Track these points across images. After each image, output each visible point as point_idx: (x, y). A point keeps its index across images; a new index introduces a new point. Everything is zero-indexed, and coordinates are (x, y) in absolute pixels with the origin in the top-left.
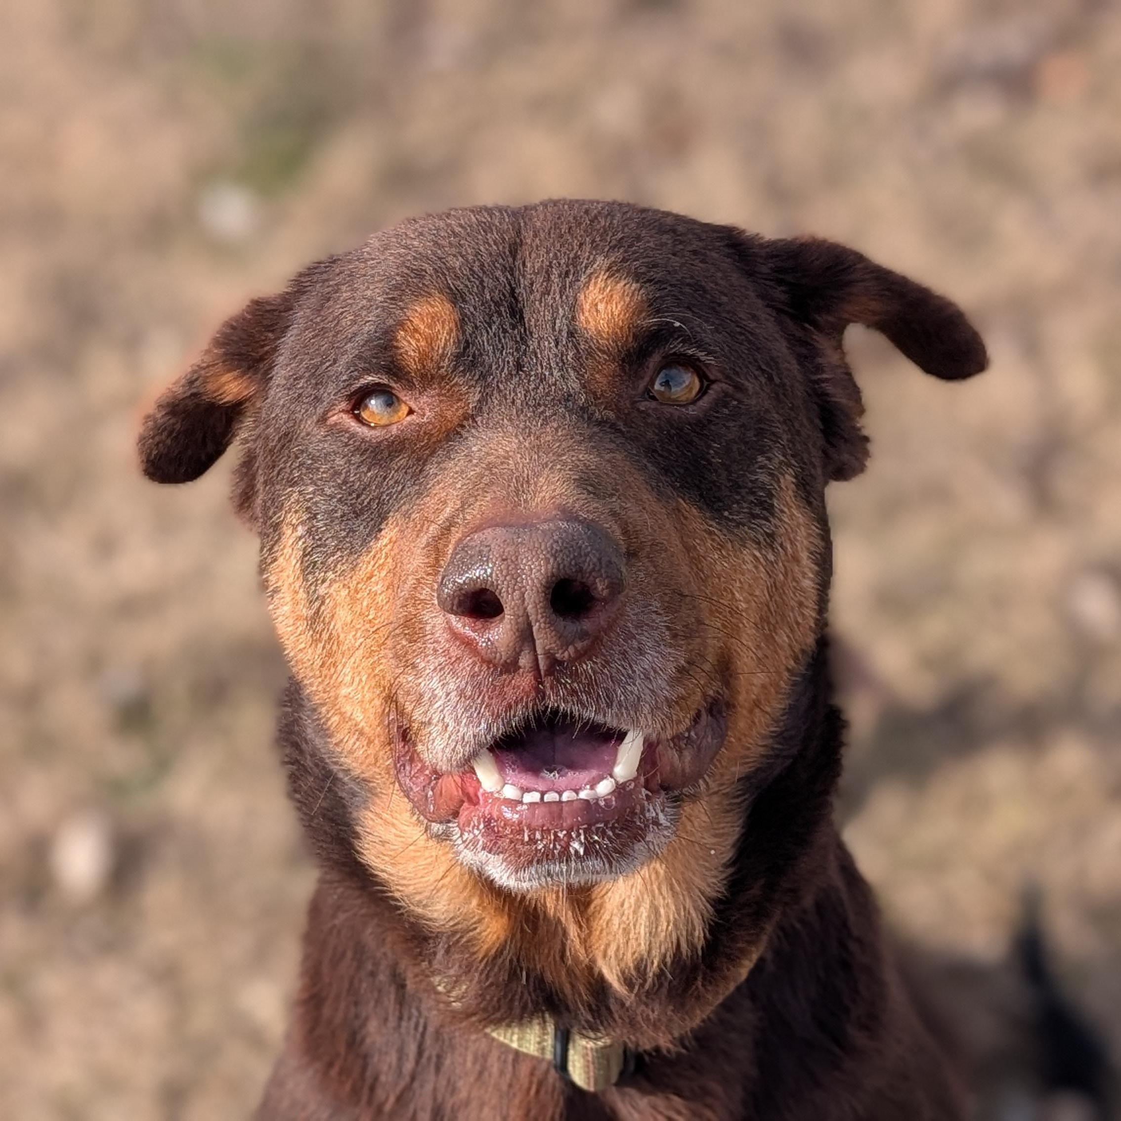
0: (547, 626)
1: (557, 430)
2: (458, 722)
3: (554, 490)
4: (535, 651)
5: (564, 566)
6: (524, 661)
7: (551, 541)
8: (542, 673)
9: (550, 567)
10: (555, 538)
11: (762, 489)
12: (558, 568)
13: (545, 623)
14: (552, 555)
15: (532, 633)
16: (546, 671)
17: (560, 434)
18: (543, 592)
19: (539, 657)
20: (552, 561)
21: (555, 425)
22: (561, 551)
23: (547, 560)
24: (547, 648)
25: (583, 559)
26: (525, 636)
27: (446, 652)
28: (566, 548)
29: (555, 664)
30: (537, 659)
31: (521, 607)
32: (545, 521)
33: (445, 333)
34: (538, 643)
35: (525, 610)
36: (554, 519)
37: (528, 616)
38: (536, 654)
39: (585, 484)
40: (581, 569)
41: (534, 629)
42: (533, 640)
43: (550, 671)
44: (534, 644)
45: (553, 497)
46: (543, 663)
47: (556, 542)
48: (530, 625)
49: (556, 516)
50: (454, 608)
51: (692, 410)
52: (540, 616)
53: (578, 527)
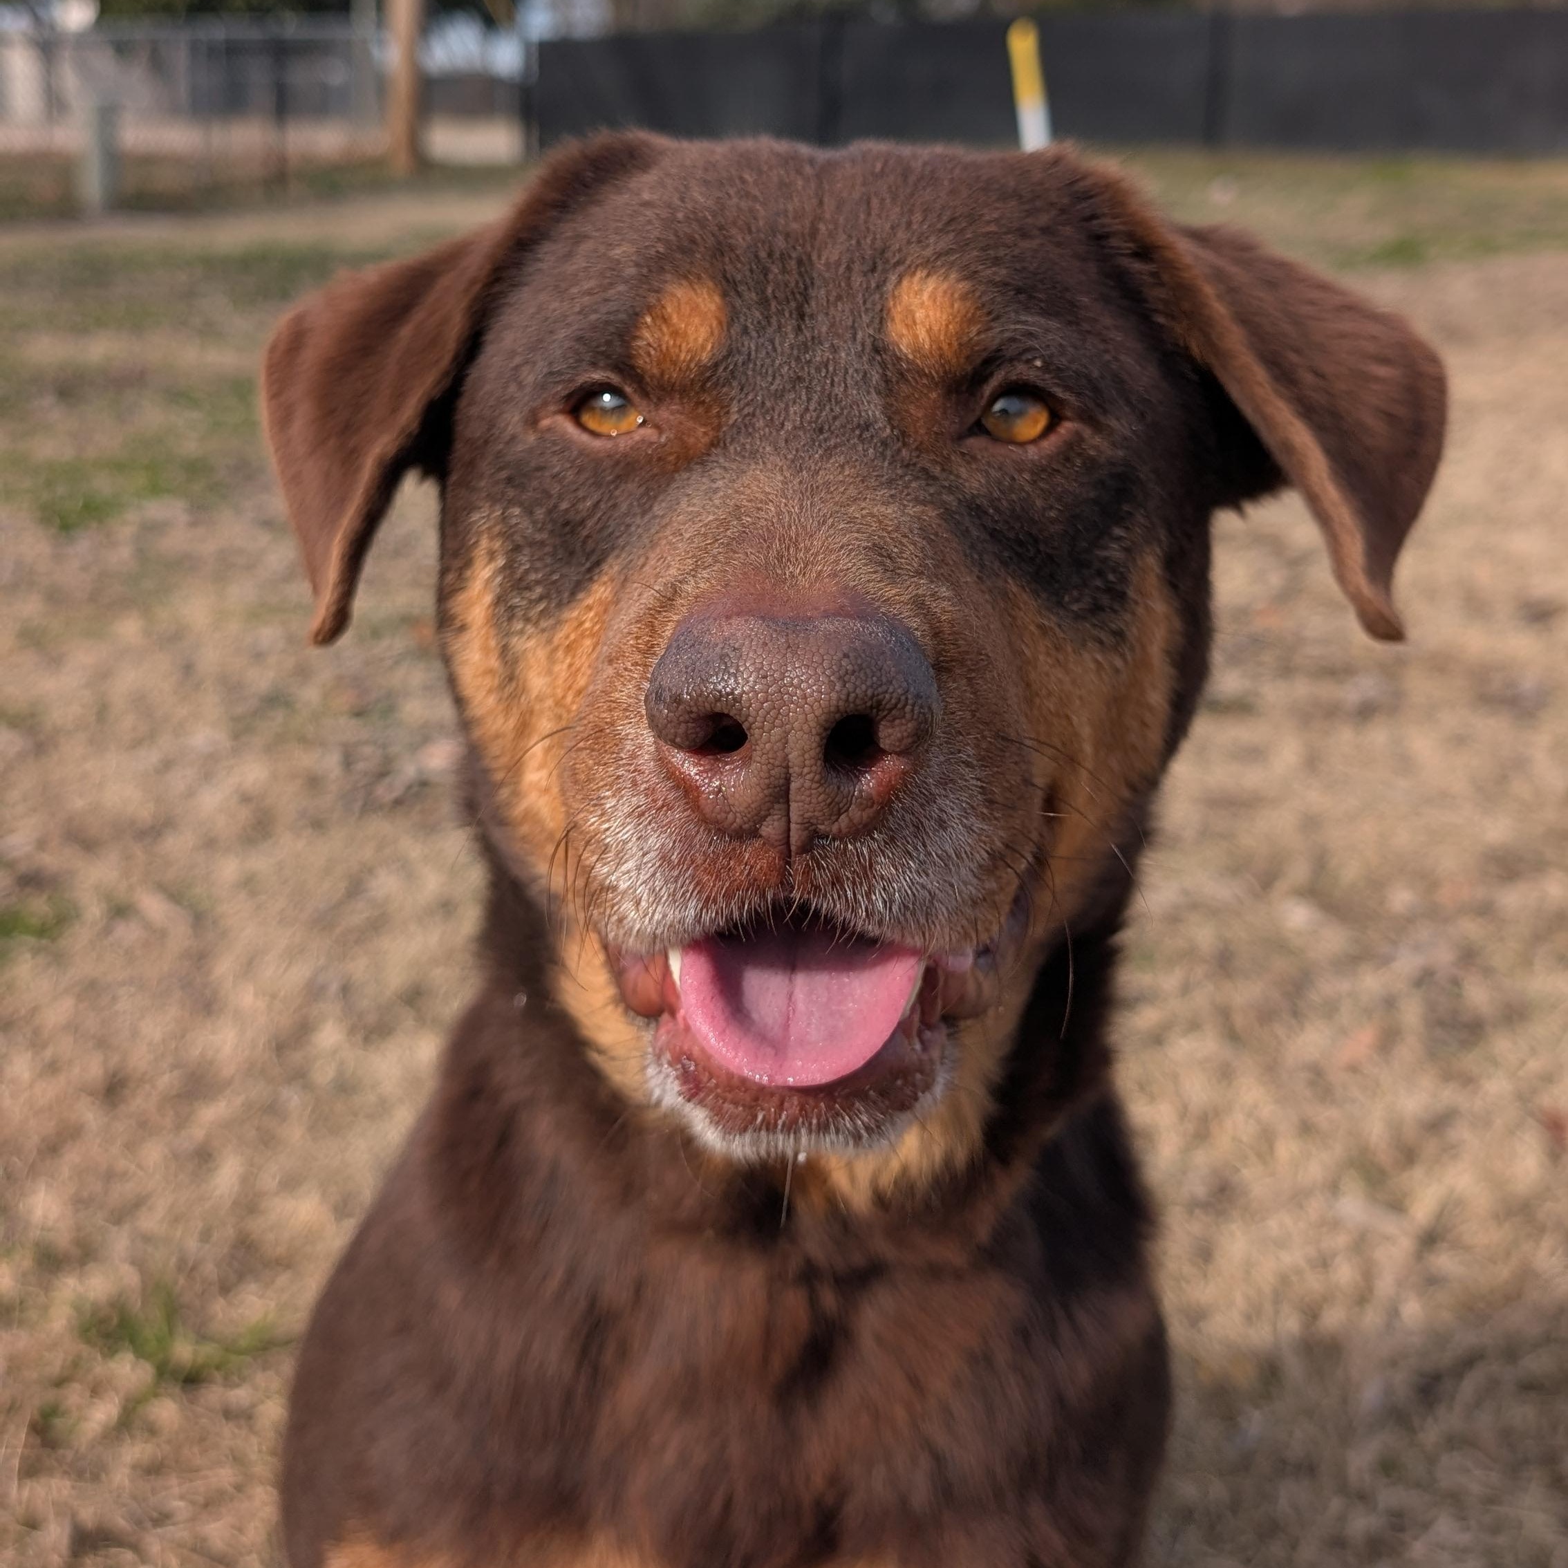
0: (815, 786)
1: (842, 466)
2: (657, 899)
3: (837, 562)
4: (788, 815)
5: (856, 697)
6: (770, 829)
7: (840, 655)
8: (793, 848)
9: (834, 695)
10: (845, 648)
11: (1114, 571)
12: (847, 700)
13: (812, 780)
14: (840, 678)
15: (788, 789)
16: (798, 848)
17: (847, 473)
18: (818, 734)
19: (793, 826)
20: (838, 688)
21: (842, 459)
22: (854, 672)
23: (832, 684)
24: (806, 815)
25: (884, 688)
26: (780, 794)
27: (649, 792)
28: (860, 666)
29: (813, 838)
30: (789, 830)
31: (780, 754)
32: (826, 615)
33: (703, 333)
34: (793, 806)
35: (786, 758)
36: (840, 612)
37: (787, 767)
38: (789, 822)
39: (881, 555)
40: (879, 703)
41: (793, 786)
42: (788, 802)
43: (806, 848)
44: (789, 806)
45: (834, 575)
46: (796, 837)
47: (846, 656)
48: (788, 781)
49: (842, 607)
50: (678, 740)
51: (1032, 452)
52: (806, 770)
53: (878, 632)
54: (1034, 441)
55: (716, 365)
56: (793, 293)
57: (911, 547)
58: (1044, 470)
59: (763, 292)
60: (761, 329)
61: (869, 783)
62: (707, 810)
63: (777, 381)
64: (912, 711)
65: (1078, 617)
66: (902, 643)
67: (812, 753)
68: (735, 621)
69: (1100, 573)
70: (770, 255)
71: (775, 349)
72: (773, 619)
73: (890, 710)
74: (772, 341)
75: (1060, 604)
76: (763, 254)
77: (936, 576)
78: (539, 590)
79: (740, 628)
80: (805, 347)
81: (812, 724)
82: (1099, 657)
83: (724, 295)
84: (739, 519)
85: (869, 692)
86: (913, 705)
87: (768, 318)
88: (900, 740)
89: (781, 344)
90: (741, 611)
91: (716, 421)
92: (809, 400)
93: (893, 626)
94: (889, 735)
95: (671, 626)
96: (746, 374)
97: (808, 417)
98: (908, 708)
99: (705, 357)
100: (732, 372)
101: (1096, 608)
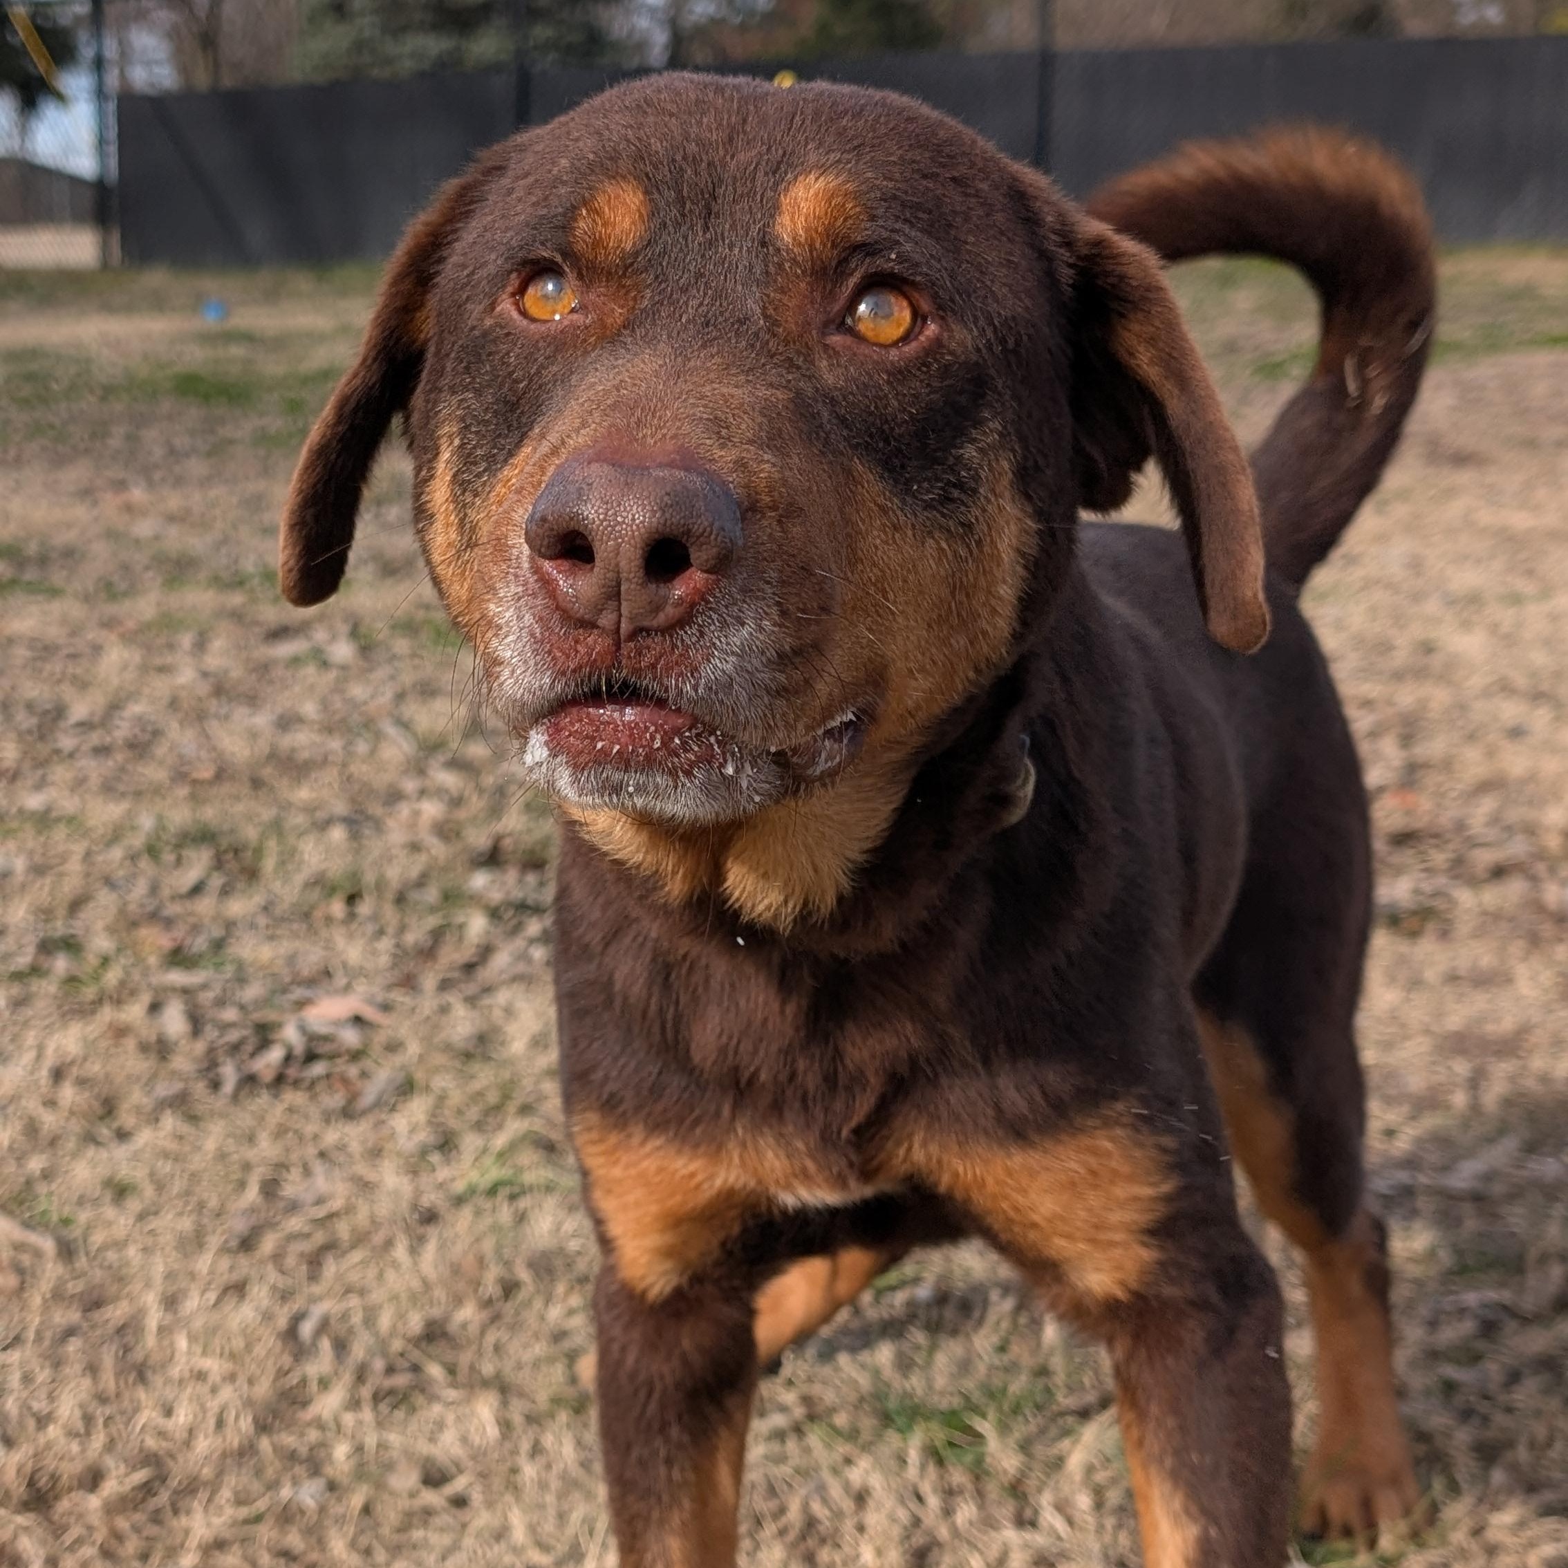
0: (639, 587)
3: (680, 428)
4: (619, 610)
5: (672, 524)
6: (605, 621)
7: (664, 493)
8: (622, 637)
9: (655, 520)
10: (668, 489)
11: (968, 468)
12: (665, 524)
13: (637, 584)
14: (661, 509)
15: (619, 590)
16: (626, 637)
18: (641, 548)
19: (623, 620)
20: (658, 515)
22: (672, 506)
23: (654, 512)
24: (632, 612)
25: (694, 520)
26: (613, 594)
28: (677, 503)
29: (639, 632)
30: (619, 622)
31: (613, 562)
32: (660, 466)
33: (627, 223)
34: (624, 604)
35: (617, 565)
36: (671, 465)
37: (618, 572)
38: (620, 616)
39: (718, 426)
40: (689, 531)
41: (623, 588)
42: (619, 601)
43: (632, 636)
44: (620, 604)
45: (674, 437)
46: (625, 627)
47: (668, 494)
48: (619, 585)
49: (673, 461)
50: (543, 550)
51: (894, 354)
52: (632, 575)
53: (696, 481)
54: (895, 344)
55: (636, 254)
56: (702, 193)
57: (750, 421)
58: (900, 372)
59: (681, 191)
60: (678, 225)
61: (679, 590)
62: (560, 599)
63: (686, 276)
64: (716, 539)
65: (928, 506)
66: (714, 492)
67: (637, 563)
68: (594, 466)
69: (952, 469)
70: (685, 158)
71: (687, 246)
72: (621, 466)
73: (698, 538)
74: (685, 238)
75: (908, 491)
76: (679, 158)
77: (768, 446)
78: (484, 464)
79: (598, 471)
80: (710, 243)
81: (638, 540)
82: (944, 545)
83: (646, 192)
84: (618, 391)
85: (682, 522)
86: (717, 535)
87: (683, 215)
88: (707, 561)
89: (693, 242)
90: (599, 458)
91: (631, 303)
92: (705, 294)
93: (711, 477)
94: (698, 555)
95: (552, 468)
96: (661, 264)
97: (700, 310)
98: (713, 537)
99: (628, 246)
100: (650, 260)
101: (946, 499)
